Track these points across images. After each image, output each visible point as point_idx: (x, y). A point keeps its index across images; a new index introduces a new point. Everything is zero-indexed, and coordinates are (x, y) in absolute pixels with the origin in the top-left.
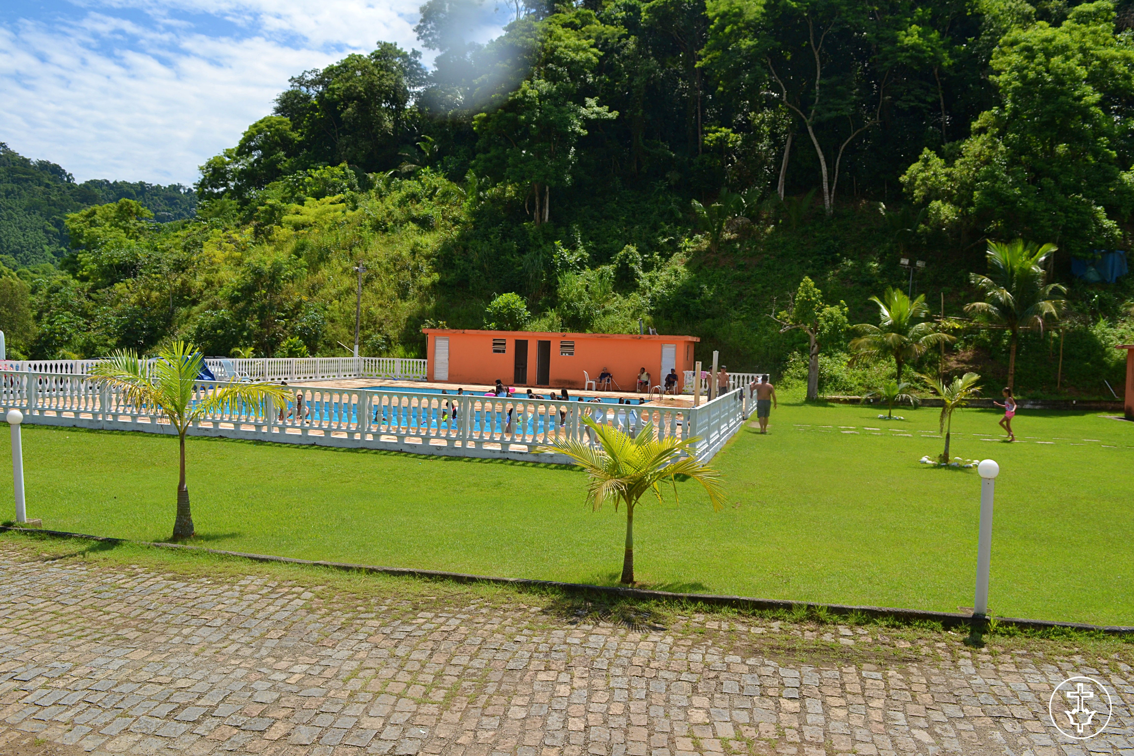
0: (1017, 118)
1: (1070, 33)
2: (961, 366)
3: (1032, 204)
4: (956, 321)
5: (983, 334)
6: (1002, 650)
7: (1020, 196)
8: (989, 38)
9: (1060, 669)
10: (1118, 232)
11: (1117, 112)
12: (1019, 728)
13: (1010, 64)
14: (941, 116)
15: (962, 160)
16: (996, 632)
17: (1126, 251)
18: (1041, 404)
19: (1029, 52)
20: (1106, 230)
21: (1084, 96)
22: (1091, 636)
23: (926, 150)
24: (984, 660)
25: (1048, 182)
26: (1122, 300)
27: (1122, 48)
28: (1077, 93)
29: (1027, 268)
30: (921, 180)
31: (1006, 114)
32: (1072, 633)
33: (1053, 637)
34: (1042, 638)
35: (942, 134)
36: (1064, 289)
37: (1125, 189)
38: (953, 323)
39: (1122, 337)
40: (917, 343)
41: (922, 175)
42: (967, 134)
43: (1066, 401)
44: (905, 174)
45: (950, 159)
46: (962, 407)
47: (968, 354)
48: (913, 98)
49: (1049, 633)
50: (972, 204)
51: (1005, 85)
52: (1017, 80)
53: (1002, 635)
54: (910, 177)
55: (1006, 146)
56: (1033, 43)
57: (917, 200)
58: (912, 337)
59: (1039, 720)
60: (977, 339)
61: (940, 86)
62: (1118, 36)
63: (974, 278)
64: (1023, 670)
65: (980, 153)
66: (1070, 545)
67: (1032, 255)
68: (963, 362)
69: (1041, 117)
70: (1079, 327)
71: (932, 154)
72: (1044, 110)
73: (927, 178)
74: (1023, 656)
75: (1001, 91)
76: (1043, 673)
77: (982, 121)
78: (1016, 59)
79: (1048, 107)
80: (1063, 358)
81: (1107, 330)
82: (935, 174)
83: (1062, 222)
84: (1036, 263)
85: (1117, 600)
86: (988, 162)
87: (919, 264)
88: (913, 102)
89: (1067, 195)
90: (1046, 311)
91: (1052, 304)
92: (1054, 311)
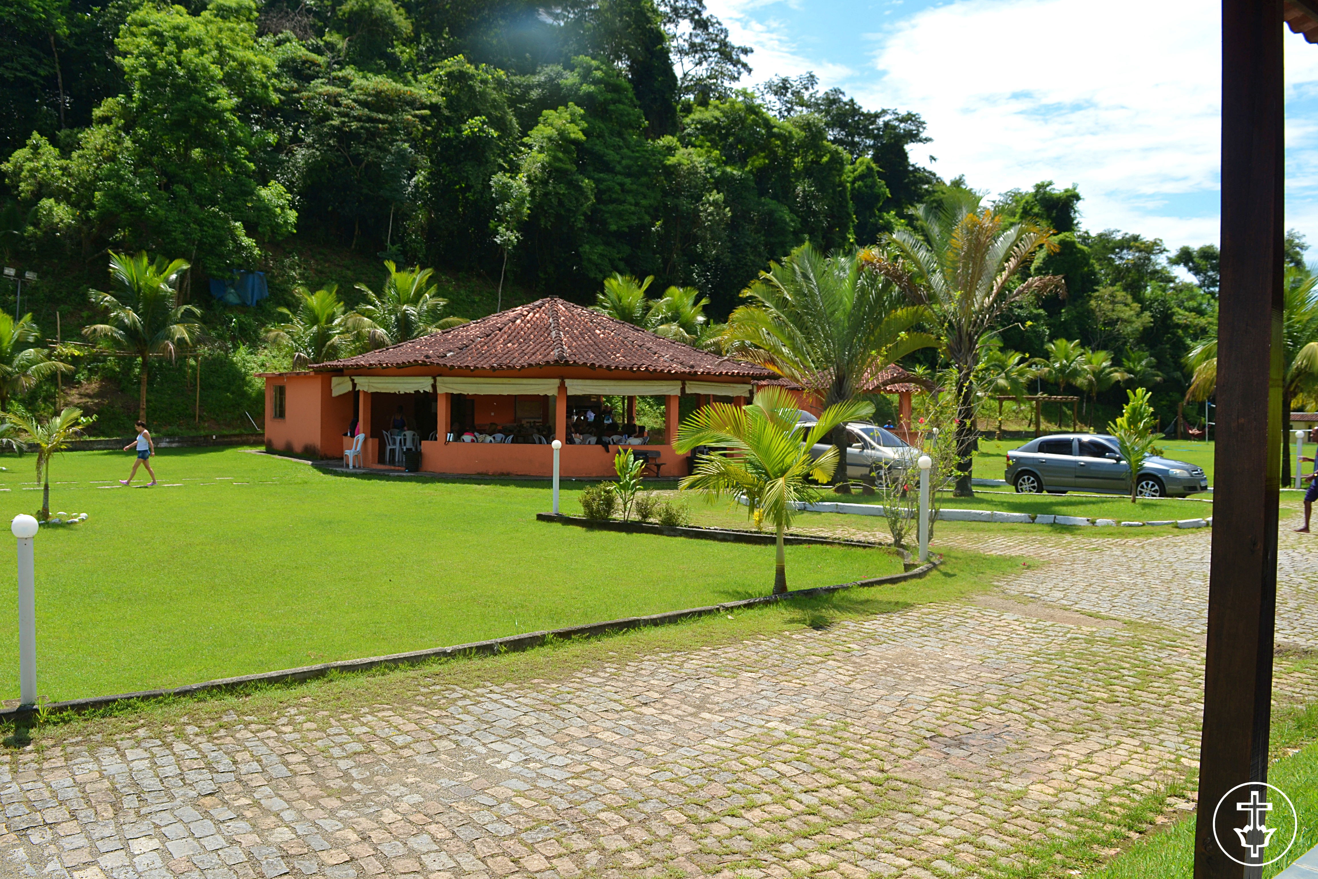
0: (147, 111)
1: (206, 25)
2: (84, 400)
3: (163, 213)
4: (75, 347)
5: (111, 362)
6: (51, 742)
7: (151, 203)
8: (117, 11)
9: (118, 750)
10: (257, 251)
11: (257, 121)
12: (49, 836)
13: (138, 47)
14: (58, 95)
15: (81, 152)
16: (47, 722)
17: (268, 272)
18: (178, 442)
19: (159, 38)
20: (244, 248)
21: (218, 98)
22: (160, 702)
23: (36, 134)
24: (26, 760)
25: (180, 189)
26: (264, 325)
27: (263, 54)
28: (210, 94)
29: (155, 286)
30: (28, 171)
31: (134, 105)
32: (138, 704)
33: (117, 713)
34: (103, 717)
35: (59, 117)
36: (198, 311)
37: (262, 205)
38: (71, 349)
39: (263, 365)
40: (25, 375)
41: (29, 165)
42: (87, 122)
43: (206, 437)
44: (8, 162)
45: (67, 149)
46: (62, 450)
47: (93, 386)
48: (19, 67)
49: (112, 709)
50: (92, 206)
51: (132, 71)
52: (145, 67)
53: (55, 724)
54: (15, 166)
55: (134, 142)
56: (164, 28)
57: (23, 195)
58: (17, 366)
59: (76, 819)
60: (104, 368)
61: (57, 60)
62: (260, 40)
63: (94, 295)
64: (72, 762)
65: (102, 145)
66: (168, 600)
67: (160, 271)
68: (88, 396)
69: (171, 114)
70: (219, 354)
71: (43, 141)
72: (175, 106)
73: (37, 170)
74: (77, 744)
75: (126, 77)
76: (97, 759)
77: (106, 109)
78: (144, 43)
79: (180, 105)
80: (202, 388)
81: (248, 357)
82: (46, 165)
83: (197, 236)
84: (166, 281)
85: (202, 654)
86: (112, 158)
87: (29, 275)
88: (20, 71)
89: (202, 206)
90: (178, 336)
91: (185, 328)
92: (186, 336)
